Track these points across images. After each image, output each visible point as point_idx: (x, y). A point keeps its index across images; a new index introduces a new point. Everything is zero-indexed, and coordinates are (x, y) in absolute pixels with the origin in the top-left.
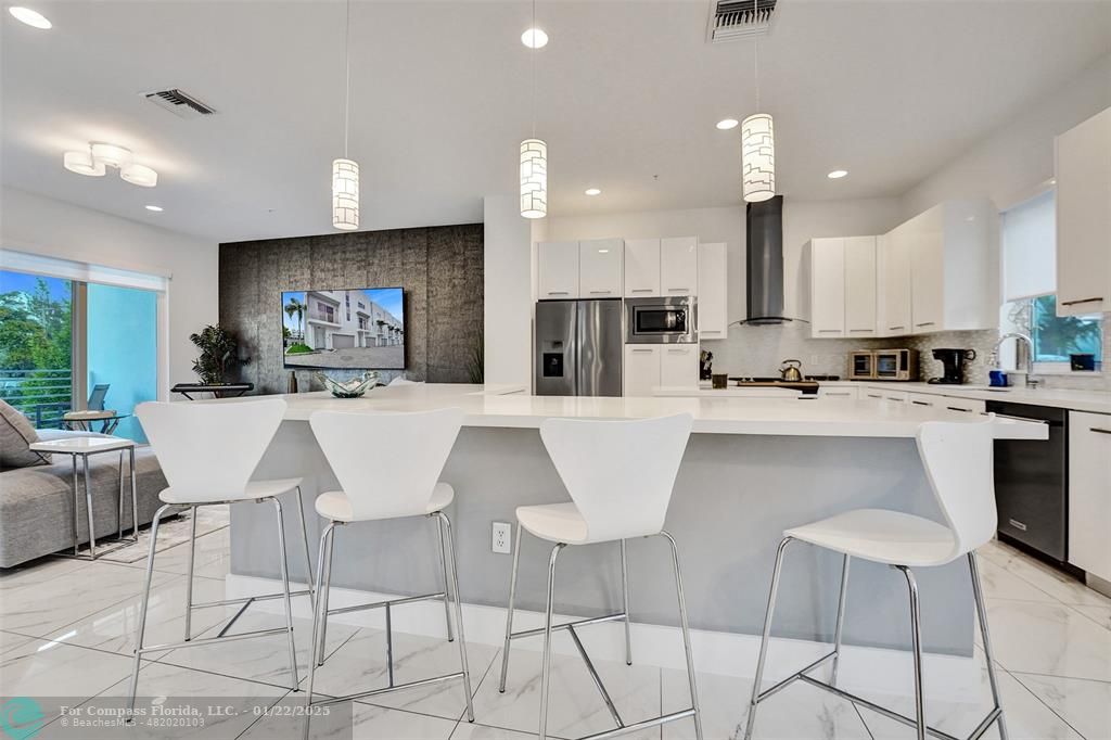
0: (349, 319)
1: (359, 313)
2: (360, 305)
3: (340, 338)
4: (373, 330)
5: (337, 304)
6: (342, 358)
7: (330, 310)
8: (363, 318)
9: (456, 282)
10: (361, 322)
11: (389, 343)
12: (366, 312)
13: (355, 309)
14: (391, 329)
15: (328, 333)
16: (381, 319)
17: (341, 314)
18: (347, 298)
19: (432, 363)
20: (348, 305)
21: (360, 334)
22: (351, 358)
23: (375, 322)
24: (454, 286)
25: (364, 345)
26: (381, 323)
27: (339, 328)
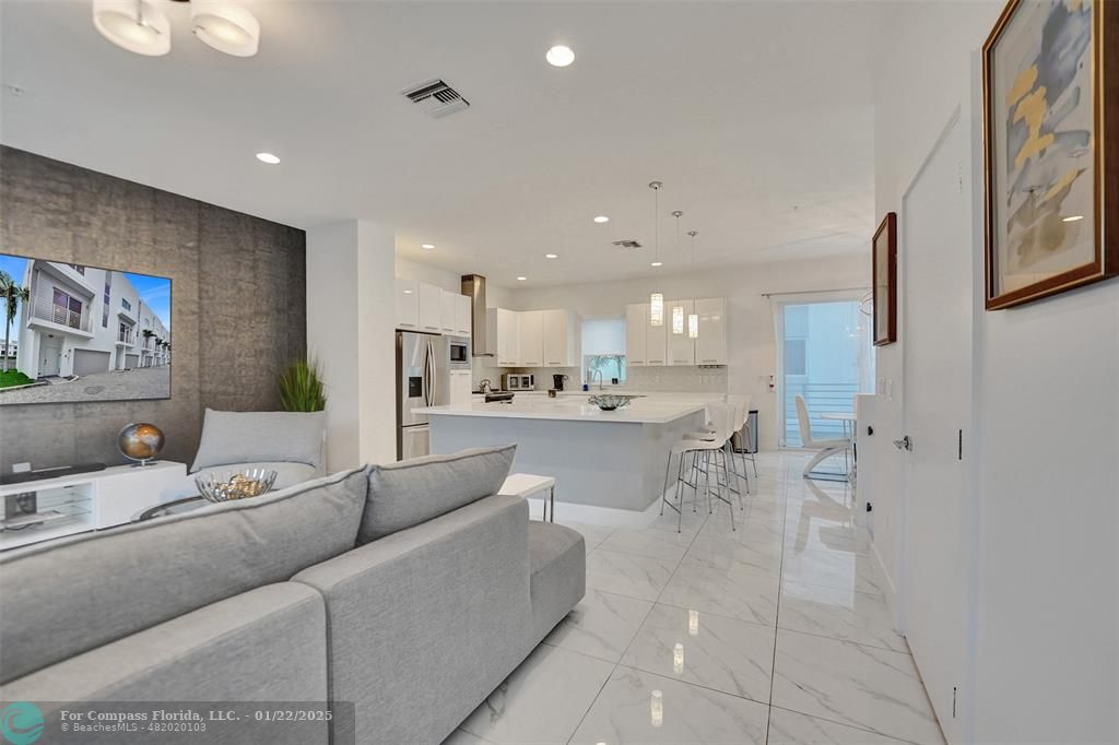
0: (105, 325)
1: (121, 317)
2: (125, 304)
3: (87, 357)
4: (136, 343)
5: (90, 297)
6: (86, 390)
7: (76, 306)
8: (126, 324)
9: (243, 285)
10: (122, 330)
11: (154, 362)
12: (131, 315)
13: (116, 308)
14: (159, 342)
15: (68, 347)
16: (149, 329)
17: (93, 314)
18: (107, 289)
19: (208, 387)
20: (107, 300)
21: (119, 349)
22: (100, 389)
23: (141, 332)
24: (240, 290)
25: (123, 367)
26: (148, 334)
27: (87, 339)
